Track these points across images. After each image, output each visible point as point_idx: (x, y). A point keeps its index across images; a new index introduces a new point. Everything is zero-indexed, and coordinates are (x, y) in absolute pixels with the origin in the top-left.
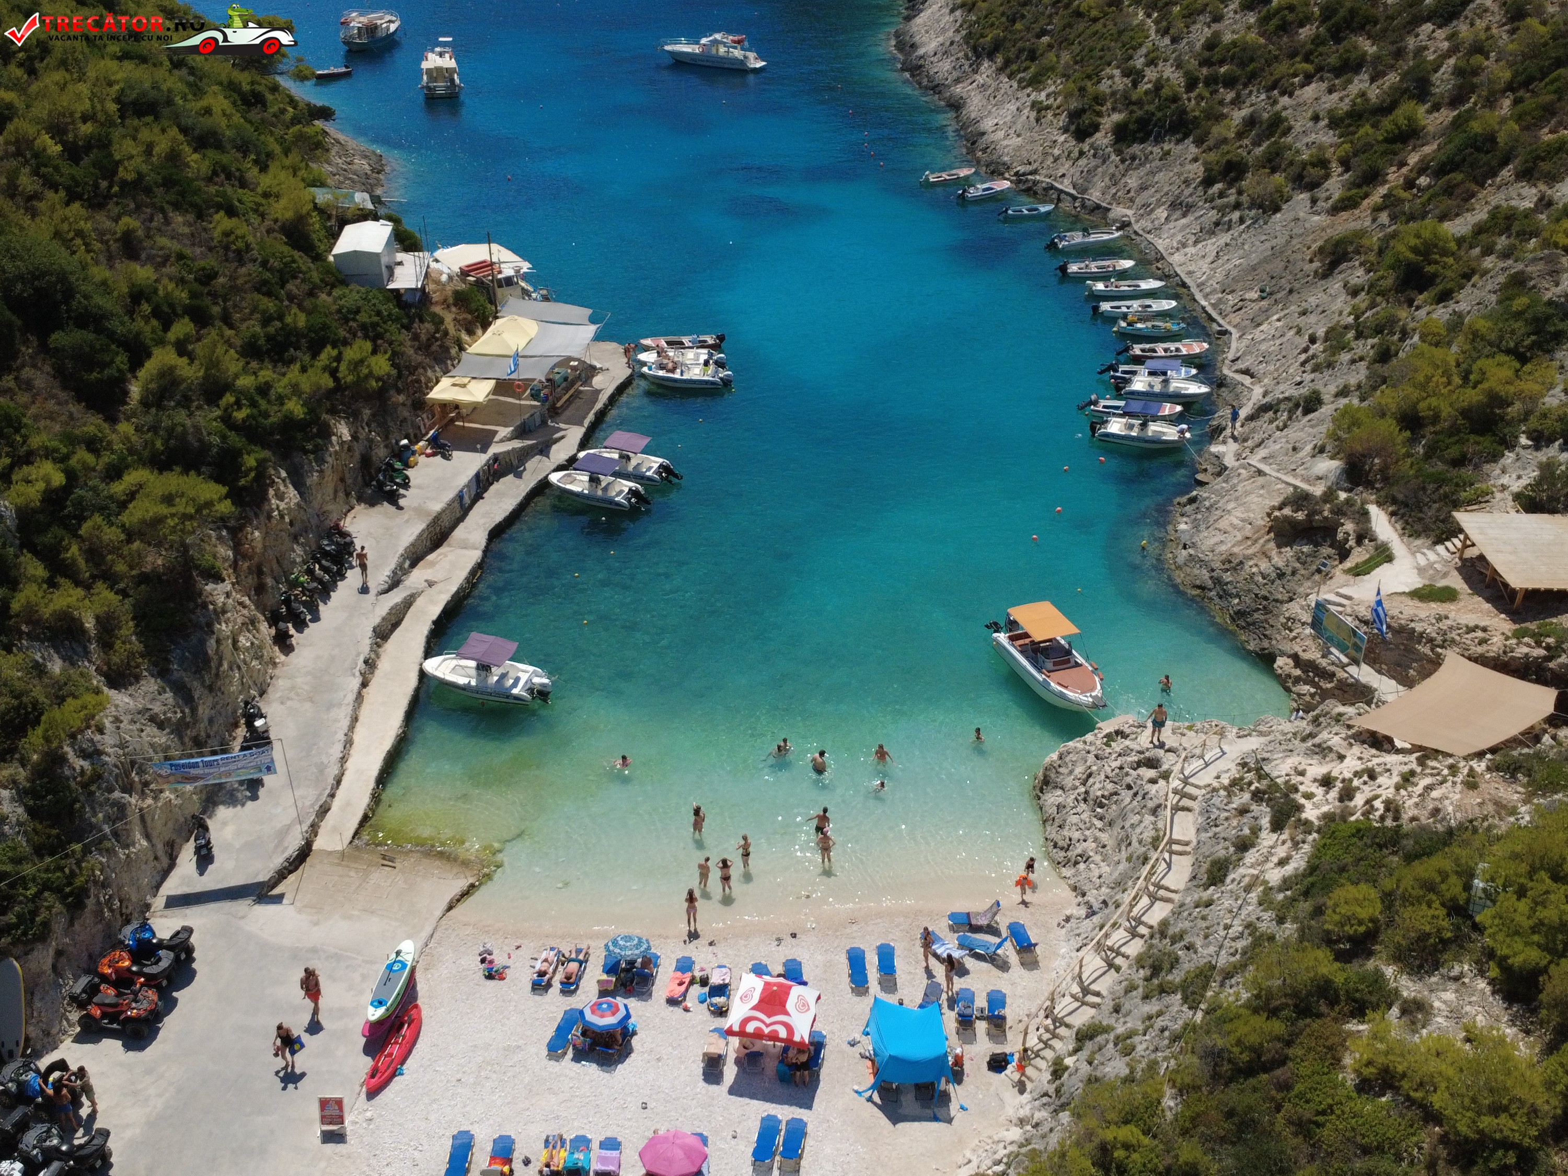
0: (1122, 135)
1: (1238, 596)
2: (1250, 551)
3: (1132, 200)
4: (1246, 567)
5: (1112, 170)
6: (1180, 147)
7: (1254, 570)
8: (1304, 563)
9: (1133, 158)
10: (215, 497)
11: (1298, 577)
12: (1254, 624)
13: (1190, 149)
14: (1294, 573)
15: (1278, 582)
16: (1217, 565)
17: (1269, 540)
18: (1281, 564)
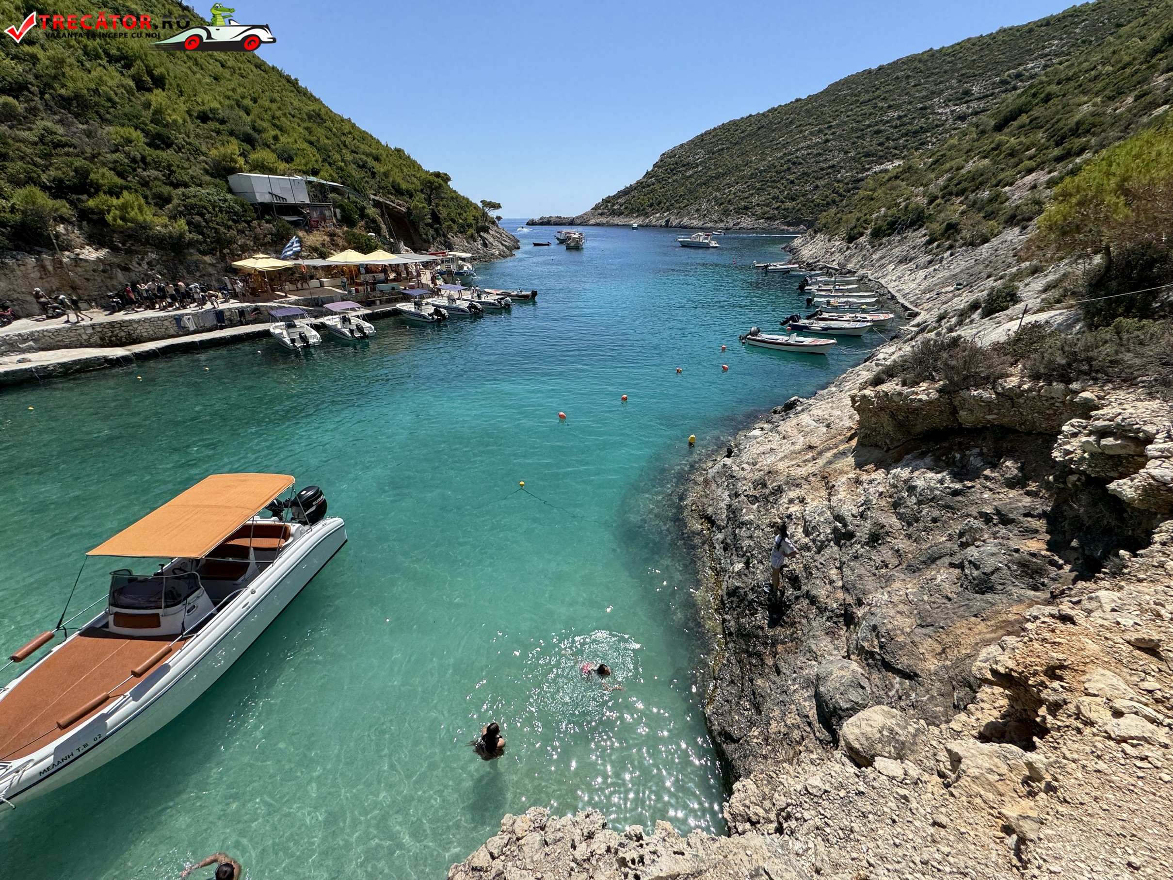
0: (877, 235)
2: (803, 472)
3: (873, 266)
5: (865, 253)
6: (915, 233)
9: (880, 245)
13: (921, 232)
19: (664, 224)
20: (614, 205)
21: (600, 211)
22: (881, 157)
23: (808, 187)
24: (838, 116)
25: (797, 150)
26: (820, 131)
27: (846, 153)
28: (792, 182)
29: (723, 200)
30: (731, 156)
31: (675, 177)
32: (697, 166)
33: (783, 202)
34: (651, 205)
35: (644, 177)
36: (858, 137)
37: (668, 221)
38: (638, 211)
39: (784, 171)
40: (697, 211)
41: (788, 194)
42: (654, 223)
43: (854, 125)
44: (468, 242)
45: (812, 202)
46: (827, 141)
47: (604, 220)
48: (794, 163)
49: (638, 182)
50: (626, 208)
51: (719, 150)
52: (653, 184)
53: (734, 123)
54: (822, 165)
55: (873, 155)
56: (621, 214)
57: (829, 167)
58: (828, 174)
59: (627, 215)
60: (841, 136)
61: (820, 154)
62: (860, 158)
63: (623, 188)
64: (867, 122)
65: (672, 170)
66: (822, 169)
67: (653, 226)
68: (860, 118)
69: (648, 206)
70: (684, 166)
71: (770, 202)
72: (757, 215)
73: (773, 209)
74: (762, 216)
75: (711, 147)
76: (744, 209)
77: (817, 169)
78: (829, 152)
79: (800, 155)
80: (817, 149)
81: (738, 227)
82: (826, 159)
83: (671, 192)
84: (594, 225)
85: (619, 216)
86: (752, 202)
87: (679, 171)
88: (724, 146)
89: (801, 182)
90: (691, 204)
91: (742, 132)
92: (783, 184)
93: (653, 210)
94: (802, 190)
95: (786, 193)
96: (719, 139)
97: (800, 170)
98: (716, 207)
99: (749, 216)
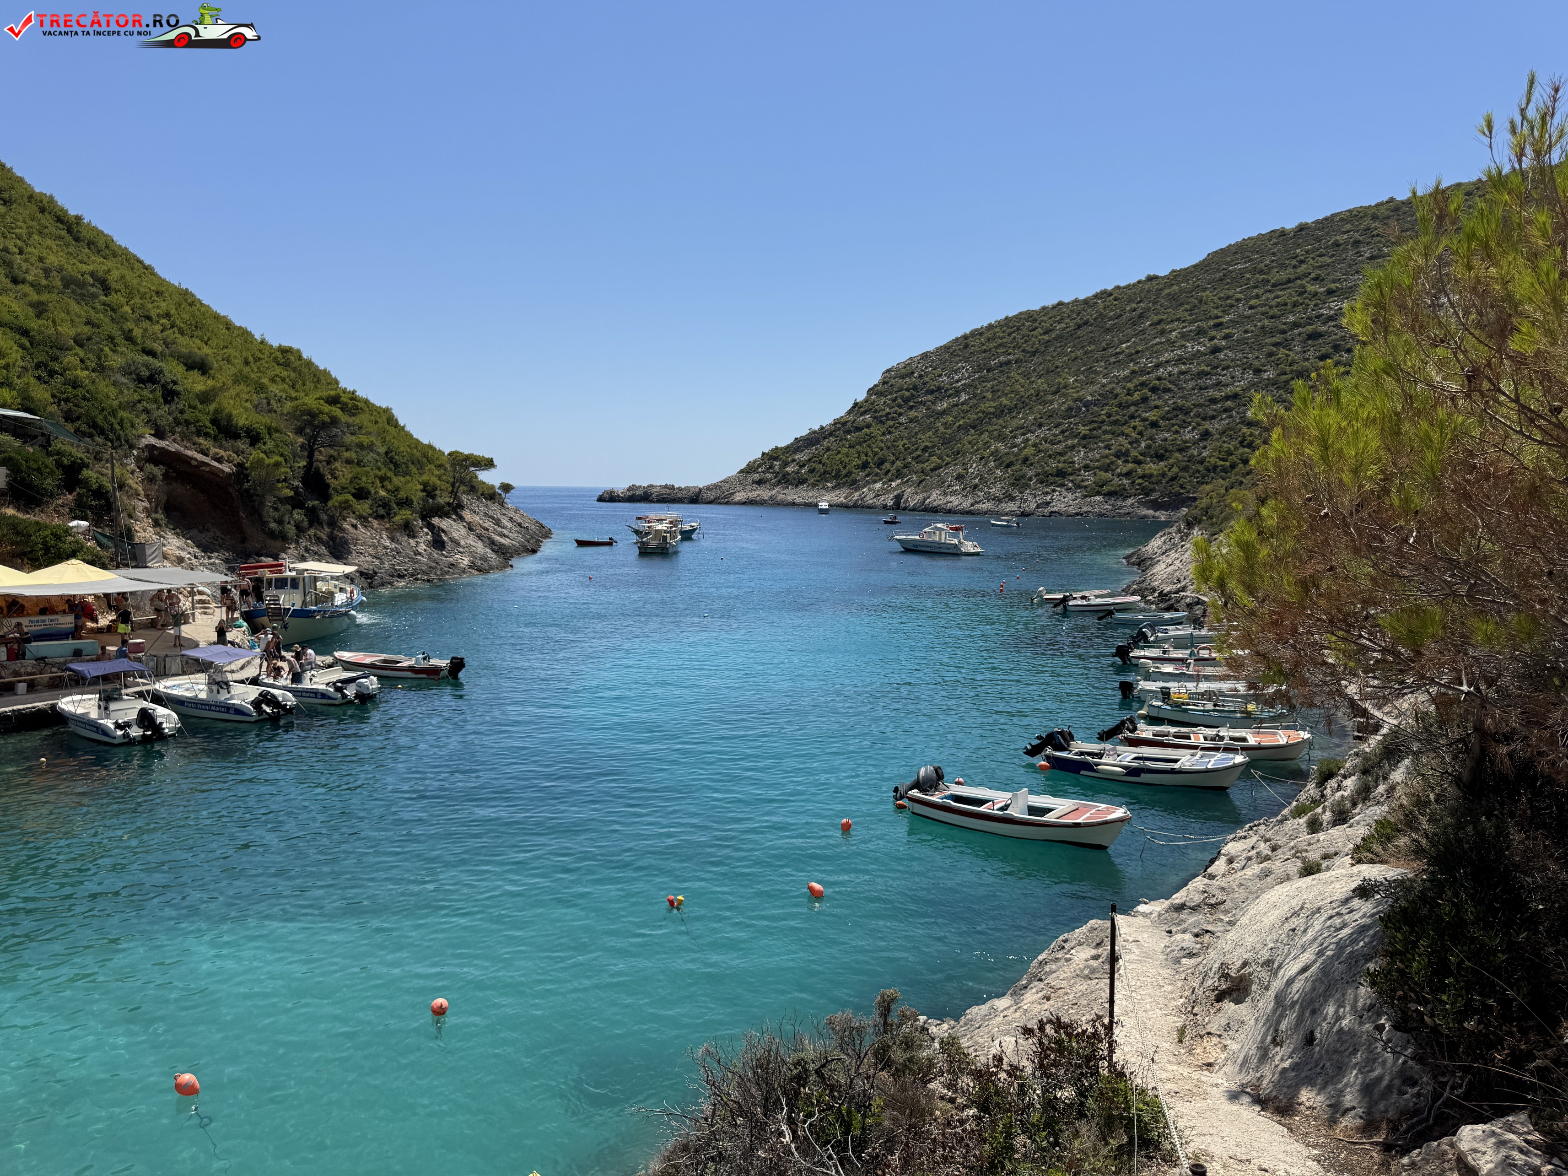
19: (890, 503)
20: (786, 464)
21: (757, 477)
23: (1189, 435)
24: (1231, 306)
25: (1158, 366)
26: (1200, 332)
27: (1257, 371)
28: (1154, 425)
29: (1013, 458)
30: (1027, 376)
31: (912, 414)
32: (957, 393)
33: (1139, 463)
34: (864, 466)
35: (850, 412)
36: (1277, 345)
37: (898, 498)
38: (837, 477)
39: (1135, 404)
40: (959, 477)
41: (1148, 447)
42: (870, 500)
43: (1266, 322)
44: (392, 539)
45: (1201, 462)
46: (1215, 350)
47: (765, 493)
48: (1154, 390)
49: (836, 422)
50: (812, 471)
51: (1001, 364)
52: (868, 426)
53: (1029, 316)
54: (1211, 393)
56: (800, 482)
57: (1227, 398)
58: (1227, 410)
59: (814, 485)
60: (1242, 341)
61: (1202, 374)
63: (804, 432)
64: (1291, 318)
65: (906, 400)
66: (1213, 401)
67: (869, 507)
68: (1275, 311)
69: (857, 467)
70: (931, 392)
71: (1112, 463)
72: (1086, 487)
73: (1119, 475)
74: (1098, 489)
75: (984, 359)
76: (1057, 475)
77: (1202, 401)
78: (1223, 369)
79: (1166, 375)
80: (1198, 364)
81: (1047, 511)
82: (1219, 383)
83: (905, 441)
84: (744, 503)
85: (797, 486)
86: (1073, 463)
87: (921, 402)
88: (1011, 357)
89: (1173, 425)
90: (947, 464)
91: (1045, 333)
92: (1134, 428)
93: (867, 476)
94: (1176, 439)
95: (1143, 445)
96: (1000, 345)
97: (1167, 402)
98: (998, 472)
99: (1069, 489)
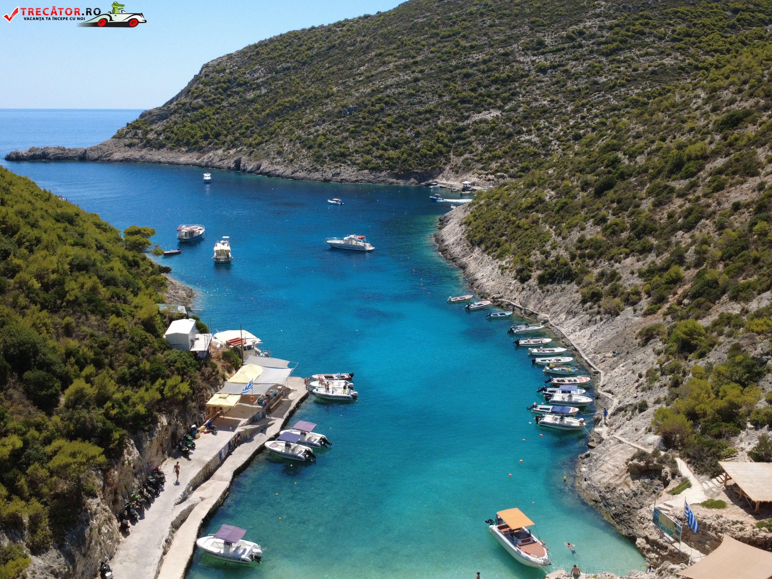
0: (542, 280)
1: (614, 505)
2: (618, 482)
3: (548, 310)
4: (617, 490)
5: (538, 296)
6: (569, 286)
7: (622, 492)
8: (646, 488)
9: (548, 291)
10: (97, 454)
11: (644, 495)
12: (624, 520)
13: (574, 287)
14: (642, 493)
15: (634, 498)
16: (602, 489)
17: (627, 477)
18: (635, 489)
19: (233, 166)
20: (146, 133)
21: (127, 141)
22: (476, 105)
23: (409, 134)
27: (440, 96)
28: (389, 126)
29: (312, 143)
30: (304, 80)
31: (231, 100)
32: (258, 87)
33: (385, 150)
34: (206, 137)
36: (448, 79)
37: (238, 163)
38: (187, 144)
39: (377, 112)
40: (279, 153)
41: (388, 140)
42: (217, 162)
43: (441, 64)
45: (418, 151)
47: (135, 153)
50: (167, 138)
51: (284, 69)
52: (201, 107)
54: (418, 108)
55: (469, 102)
56: (161, 146)
57: (426, 112)
58: (427, 119)
59: (171, 149)
60: (430, 75)
61: (411, 95)
62: (456, 104)
64: (454, 63)
65: (225, 90)
66: (419, 113)
68: (445, 57)
69: (201, 137)
70: (240, 85)
71: (370, 149)
72: (358, 164)
73: (376, 157)
74: (365, 166)
75: (272, 64)
76: (341, 156)
77: (413, 113)
78: (422, 93)
79: (391, 94)
80: (408, 88)
81: (339, 178)
82: (420, 102)
83: (231, 120)
84: (121, 161)
85: (159, 149)
86: (348, 148)
87: (235, 92)
88: (289, 65)
89: (400, 127)
90: (267, 141)
91: (309, 49)
92: (380, 127)
93: (210, 144)
94: (402, 136)
95: (386, 138)
96: (281, 55)
97: (395, 112)
98: (304, 150)
99: (348, 165)
